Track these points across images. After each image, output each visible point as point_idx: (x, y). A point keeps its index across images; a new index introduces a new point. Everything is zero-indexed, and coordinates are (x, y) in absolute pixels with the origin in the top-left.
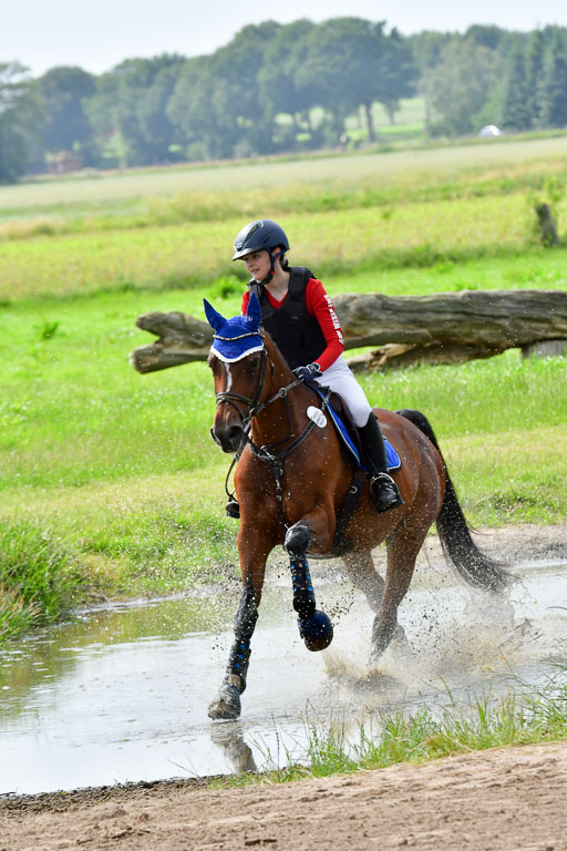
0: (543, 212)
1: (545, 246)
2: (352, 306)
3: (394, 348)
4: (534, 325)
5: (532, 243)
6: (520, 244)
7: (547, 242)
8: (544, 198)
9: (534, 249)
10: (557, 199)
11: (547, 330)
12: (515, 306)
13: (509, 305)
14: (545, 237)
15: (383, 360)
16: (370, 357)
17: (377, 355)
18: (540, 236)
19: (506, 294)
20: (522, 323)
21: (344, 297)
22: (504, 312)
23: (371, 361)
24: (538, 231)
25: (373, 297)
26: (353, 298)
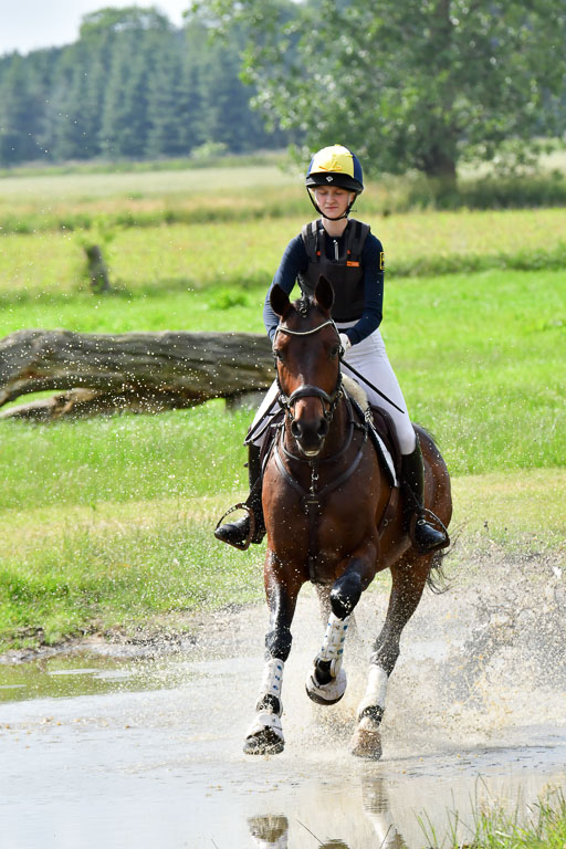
0: (93, 255)
1: (95, 293)
2: (37, 344)
3: (81, 394)
4: (243, 373)
5: (79, 290)
6: (66, 289)
7: (97, 288)
8: (93, 238)
9: (82, 296)
10: (109, 239)
11: (257, 380)
12: (222, 350)
13: (216, 348)
14: (94, 283)
15: (68, 406)
16: (53, 403)
17: (62, 401)
18: (88, 282)
19: (212, 336)
20: (229, 370)
21: (28, 332)
22: (209, 357)
23: (54, 407)
24: (86, 276)
25: (61, 334)
26: (38, 334)
